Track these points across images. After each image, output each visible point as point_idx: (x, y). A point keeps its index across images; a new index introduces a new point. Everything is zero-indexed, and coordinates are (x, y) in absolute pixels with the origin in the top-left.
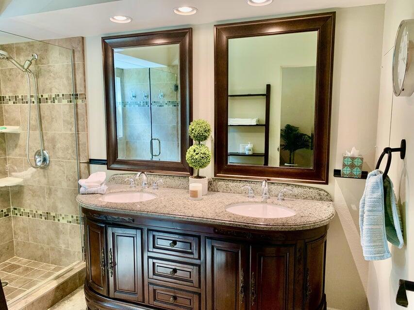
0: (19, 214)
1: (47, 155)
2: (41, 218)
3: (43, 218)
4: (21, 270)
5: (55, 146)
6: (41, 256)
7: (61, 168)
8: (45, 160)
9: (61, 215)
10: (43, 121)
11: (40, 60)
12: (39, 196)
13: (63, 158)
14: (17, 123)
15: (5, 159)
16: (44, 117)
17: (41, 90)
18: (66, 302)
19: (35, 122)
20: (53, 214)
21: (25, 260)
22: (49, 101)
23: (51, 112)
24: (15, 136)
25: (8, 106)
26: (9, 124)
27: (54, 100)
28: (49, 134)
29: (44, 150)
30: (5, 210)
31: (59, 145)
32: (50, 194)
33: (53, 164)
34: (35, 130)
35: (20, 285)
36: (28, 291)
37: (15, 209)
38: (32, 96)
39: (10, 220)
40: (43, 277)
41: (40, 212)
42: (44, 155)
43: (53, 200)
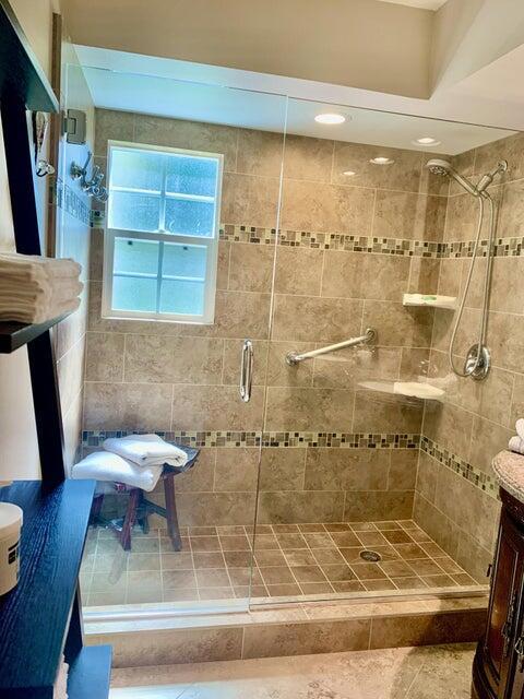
0: (429, 450)
1: (488, 356)
2: (458, 471)
3: (461, 471)
4: (408, 547)
5: (504, 340)
6: (445, 539)
7: (507, 387)
8: (482, 365)
9: (489, 479)
10: (493, 291)
11: (510, 173)
12: (461, 430)
13: (513, 368)
14: (455, 292)
15: (427, 351)
16: (496, 283)
17: (500, 231)
18: (447, 654)
19: (478, 291)
20: (477, 472)
21: (422, 533)
22: (511, 251)
23: (509, 273)
24: (447, 313)
25: (448, 261)
26: (443, 293)
27: (519, 250)
28: (500, 315)
29: (485, 346)
30: (410, 437)
31: (511, 341)
32: (479, 431)
33: (494, 375)
34: (478, 306)
35: (393, 573)
36: (399, 592)
37: (426, 440)
38: (484, 243)
39: (415, 455)
40: (433, 579)
41: (458, 460)
42: (482, 356)
43: (481, 446)
